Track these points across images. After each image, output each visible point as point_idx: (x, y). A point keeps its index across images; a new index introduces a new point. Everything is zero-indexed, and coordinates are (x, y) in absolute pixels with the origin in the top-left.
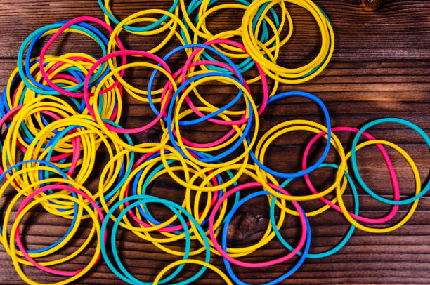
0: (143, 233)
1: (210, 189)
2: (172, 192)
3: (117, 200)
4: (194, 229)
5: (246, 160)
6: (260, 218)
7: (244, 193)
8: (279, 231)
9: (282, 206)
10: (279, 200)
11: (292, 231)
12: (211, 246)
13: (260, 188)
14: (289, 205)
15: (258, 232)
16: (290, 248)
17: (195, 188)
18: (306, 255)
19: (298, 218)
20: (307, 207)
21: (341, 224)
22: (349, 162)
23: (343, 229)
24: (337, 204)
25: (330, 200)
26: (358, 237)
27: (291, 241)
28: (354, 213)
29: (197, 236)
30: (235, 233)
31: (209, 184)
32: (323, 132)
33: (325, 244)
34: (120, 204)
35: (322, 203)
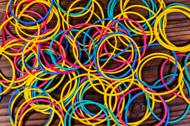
0: (85, 121)
1: (116, 95)
2: (96, 97)
3: (71, 103)
4: (110, 115)
5: (133, 77)
6: (142, 105)
7: (133, 94)
8: (153, 111)
9: (153, 98)
10: (151, 95)
11: (159, 110)
12: (119, 123)
13: (141, 90)
14: (157, 97)
15: (142, 112)
16: (159, 119)
17: (108, 95)
18: (168, 122)
19: (162, 104)
20: (165, 97)
21: (183, 104)
22: (184, 72)
23: (183, 107)
24: (180, 94)
25: (177, 93)
27: (159, 115)
28: (189, 98)
29: (112, 119)
30: (131, 115)
31: (115, 92)
32: (169, 58)
33: (176, 115)
34: (72, 107)
35: (173, 95)
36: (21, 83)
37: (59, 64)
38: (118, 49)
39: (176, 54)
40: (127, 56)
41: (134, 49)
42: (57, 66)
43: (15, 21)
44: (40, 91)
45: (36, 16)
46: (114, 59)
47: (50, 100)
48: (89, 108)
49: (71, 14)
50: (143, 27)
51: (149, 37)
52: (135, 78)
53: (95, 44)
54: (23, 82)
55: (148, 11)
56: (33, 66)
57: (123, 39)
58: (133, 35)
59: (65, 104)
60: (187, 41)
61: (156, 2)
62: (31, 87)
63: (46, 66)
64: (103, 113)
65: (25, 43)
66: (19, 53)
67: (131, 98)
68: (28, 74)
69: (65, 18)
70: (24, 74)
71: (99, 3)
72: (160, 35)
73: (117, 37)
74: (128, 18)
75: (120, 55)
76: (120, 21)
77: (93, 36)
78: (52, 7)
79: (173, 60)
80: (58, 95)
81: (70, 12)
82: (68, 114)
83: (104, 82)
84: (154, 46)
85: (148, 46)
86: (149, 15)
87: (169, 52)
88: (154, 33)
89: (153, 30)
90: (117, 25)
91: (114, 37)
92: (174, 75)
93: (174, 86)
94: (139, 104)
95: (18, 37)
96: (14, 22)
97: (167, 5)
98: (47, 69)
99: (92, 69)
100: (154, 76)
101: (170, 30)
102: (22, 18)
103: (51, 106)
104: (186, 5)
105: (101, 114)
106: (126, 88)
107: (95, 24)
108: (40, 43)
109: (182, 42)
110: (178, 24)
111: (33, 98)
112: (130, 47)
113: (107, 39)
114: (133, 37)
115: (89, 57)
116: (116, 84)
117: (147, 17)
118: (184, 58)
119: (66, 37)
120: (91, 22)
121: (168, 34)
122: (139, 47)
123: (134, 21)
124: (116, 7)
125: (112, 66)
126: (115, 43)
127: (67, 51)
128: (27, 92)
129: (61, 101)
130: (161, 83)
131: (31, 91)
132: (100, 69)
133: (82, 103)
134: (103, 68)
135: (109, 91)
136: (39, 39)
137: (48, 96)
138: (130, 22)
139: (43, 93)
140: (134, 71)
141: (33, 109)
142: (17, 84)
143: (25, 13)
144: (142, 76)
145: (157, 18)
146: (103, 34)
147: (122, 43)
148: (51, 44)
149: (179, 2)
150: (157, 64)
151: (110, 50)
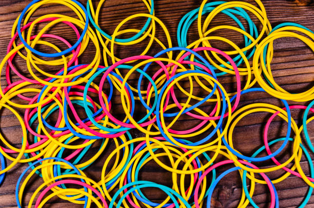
1: (192, 172)
2: (159, 175)
3: (118, 186)
4: (183, 205)
5: (220, 143)
6: (234, 188)
7: (219, 170)
8: (252, 198)
9: (252, 177)
10: (249, 173)
11: (262, 197)
13: (232, 165)
14: (258, 176)
15: (234, 201)
17: (179, 172)
19: (266, 186)
20: (272, 176)
21: (302, 187)
22: (302, 135)
23: (302, 191)
24: (296, 170)
25: (290, 168)
27: (262, 205)
28: (310, 176)
30: (216, 204)
31: (191, 167)
32: (278, 112)
33: (290, 205)
34: (120, 192)
35: (284, 172)
36: (36, 153)
37: (98, 122)
38: (194, 97)
39: (289, 105)
40: (209, 108)
41: (221, 97)
42: (95, 126)
43: (26, 51)
44: (68, 166)
45: (60, 44)
46: (189, 114)
47: (84, 180)
48: (148, 193)
49: (117, 40)
50: (235, 62)
51: (245, 77)
52: (223, 144)
53: (158, 90)
54: (39, 151)
55: (243, 35)
56: (56, 125)
57: (203, 81)
58: (218, 74)
59: (108, 188)
60: (307, 84)
61: (256, 20)
62: (52, 160)
63: (77, 126)
64: (171, 202)
65: (42, 87)
66: (33, 103)
67: (217, 177)
68: (48, 139)
69: (109, 47)
70: (41, 139)
71: (163, 22)
72: (263, 75)
73: (193, 77)
74: (210, 47)
75: (198, 107)
76: (197, 52)
77: (155, 76)
78: (86, 28)
79: (284, 114)
80: (98, 173)
81: (116, 37)
82: (114, 203)
83: (172, 152)
84: (252, 92)
85: (244, 92)
86: (244, 41)
87: (276, 102)
88: (253, 70)
89: (251, 66)
90: (192, 59)
91: (188, 77)
92: (285, 140)
93: (285, 158)
94: (229, 186)
95: (31, 78)
96: (24, 53)
97: (273, 25)
98: (78, 130)
99: (153, 129)
100: (253, 142)
101: (279, 66)
102: (38, 47)
103: (85, 191)
104: (304, 25)
105: (168, 203)
106: (208, 162)
107: (157, 57)
108: (68, 87)
109: (299, 86)
110: (292, 57)
111: (57, 178)
112: (214, 93)
113: (176, 81)
114: (219, 78)
115: (148, 111)
116: (192, 154)
117: (242, 46)
118: (302, 111)
119: (110, 77)
120: (151, 54)
121: (276, 72)
122: (229, 94)
123: (220, 52)
124: (191, 29)
125: (186, 124)
126: (190, 88)
127: (111, 100)
128: (46, 169)
129: (103, 182)
130: (264, 153)
131: (54, 165)
132: (166, 129)
133: (136, 185)
134: (170, 128)
135: (180, 167)
136: (66, 81)
137: (81, 175)
138: (214, 53)
139: (72, 170)
140: (221, 133)
141: (56, 196)
142: (30, 155)
143: (42, 38)
144: (234, 142)
145: (258, 46)
146: (171, 72)
147: (200, 87)
148: (86, 89)
149: (293, 21)
150: (257, 122)
151: (182, 99)
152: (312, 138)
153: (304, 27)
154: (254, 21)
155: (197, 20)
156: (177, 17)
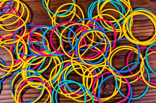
0: (68, 95)
1: (92, 77)
2: (77, 78)
3: (57, 82)
4: (87, 92)
5: (105, 64)
6: (112, 85)
7: (105, 76)
8: (120, 90)
9: (120, 80)
10: (119, 78)
11: (125, 90)
12: (94, 98)
13: (111, 74)
14: (123, 80)
15: (111, 91)
16: (124, 96)
17: (86, 76)
18: (131, 99)
19: (126, 84)
20: (130, 80)
21: (144, 85)
22: (145, 61)
23: (143, 87)
24: (141, 78)
25: (138, 76)
26: (150, 90)
27: (125, 93)
28: (148, 81)
29: (88, 95)
30: (103, 92)
31: (91, 74)
32: (134, 50)
33: (138, 93)
34: (58, 85)
35: (135, 78)
36: (19, 66)
38: (94, 42)
39: (139, 47)
40: (102, 47)
41: (107, 42)
46: (92, 49)
47: (41, 79)
48: (71, 86)
50: (114, 26)
51: (119, 33)
52: (107, 64)
53: (77, 38)
55: (119, 13)
57: (99, 34)
58: (106, 32)
59: (52, 82)
60: (148, 37)
61: (125, 6)
62: (26, 69)
67: (103, 79)
72: (127, 33)
73: (94, 33)
74: (103, 18)
75: (96, 47)
76: (97, 21)
77: (76, 32)
79: (136, 51)
80: (48, 76)
82: (55, 90)
83: (83, 67)
84: (122, 40)
85: (118, 40)
86: (119, 16)
87: (133, 45)
88: (123, 30)
89: (122, 28)
90: (94, 24)
91: (91, 33)
92: (137, 63)
93: (136, 71)
94: (109, 84)
97: (133, 9)
99: (75, 56)
100: (121, 63)
101: (136, 29)
103: (42, 84)
105: (80, 91)
106: (99, 72)
107: (78, 23)
109: (144, 38)
110: (142, 24)
111: (29, 77)
112: (104, 40)
113: (86, 34)
114: (106, 33)
115: (72, 48)
116: (93, 68)
117: (118, 18)
118: (145, 50)
121: (134, 31)
122: (111, 41)
123: (107, 21)
124: (95, 10)
125: (90, 55)
126: (92, 38)
128: (23, 73)
129: (50, 80)
130: (127, 69)
131: (27, 72)
132: (80, 56)
133: (66, 82)
134: (83, 56)
135: (86, 74)
137: (40, 76)
138: (105, 22)
139: (36, 74)
140: (106, 59)
141: (29, 85)
144: (112, 63)
145: (125, 19)
147: (98, 37)
149: (143, 7)
150: (124, 54)
151: (89, 42)
152: (149, 62)
153: (148, 10)
154: (124, 7)
155: (97, 6)
156: (88, 4)
